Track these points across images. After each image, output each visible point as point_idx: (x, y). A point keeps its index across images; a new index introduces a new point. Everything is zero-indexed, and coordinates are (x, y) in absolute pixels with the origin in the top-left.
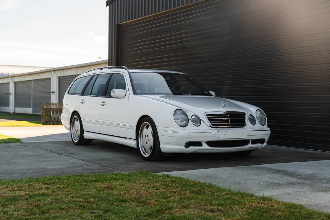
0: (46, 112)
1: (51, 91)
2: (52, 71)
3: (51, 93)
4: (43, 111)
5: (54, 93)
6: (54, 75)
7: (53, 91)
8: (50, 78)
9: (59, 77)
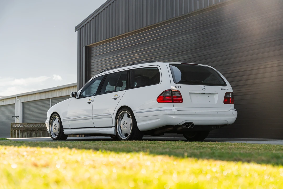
0: (14, 131)
1: (15, 116)
2: (17, 97)
3: (15, 117)
4: (12, 130)
5: (18, 118)
6: (19, 100)
7: (17, 116)
8: (15, 104)
9: (23, 103)
